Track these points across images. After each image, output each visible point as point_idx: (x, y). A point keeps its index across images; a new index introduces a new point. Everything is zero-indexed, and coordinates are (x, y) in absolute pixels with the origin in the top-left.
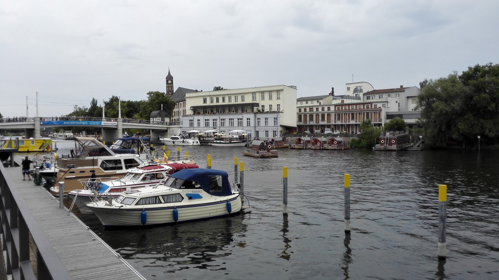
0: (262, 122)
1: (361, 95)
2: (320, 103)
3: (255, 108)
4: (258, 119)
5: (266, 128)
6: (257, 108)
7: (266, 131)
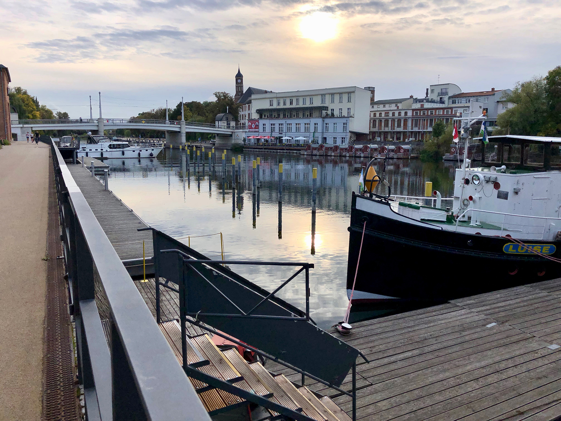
0: (331, 127)
1: (446, 98)
2: (398, 107)
3: (324, 112)
4: (326, 124)
5: (334, 134)
6: (326, 111)
7: (334, 138)
